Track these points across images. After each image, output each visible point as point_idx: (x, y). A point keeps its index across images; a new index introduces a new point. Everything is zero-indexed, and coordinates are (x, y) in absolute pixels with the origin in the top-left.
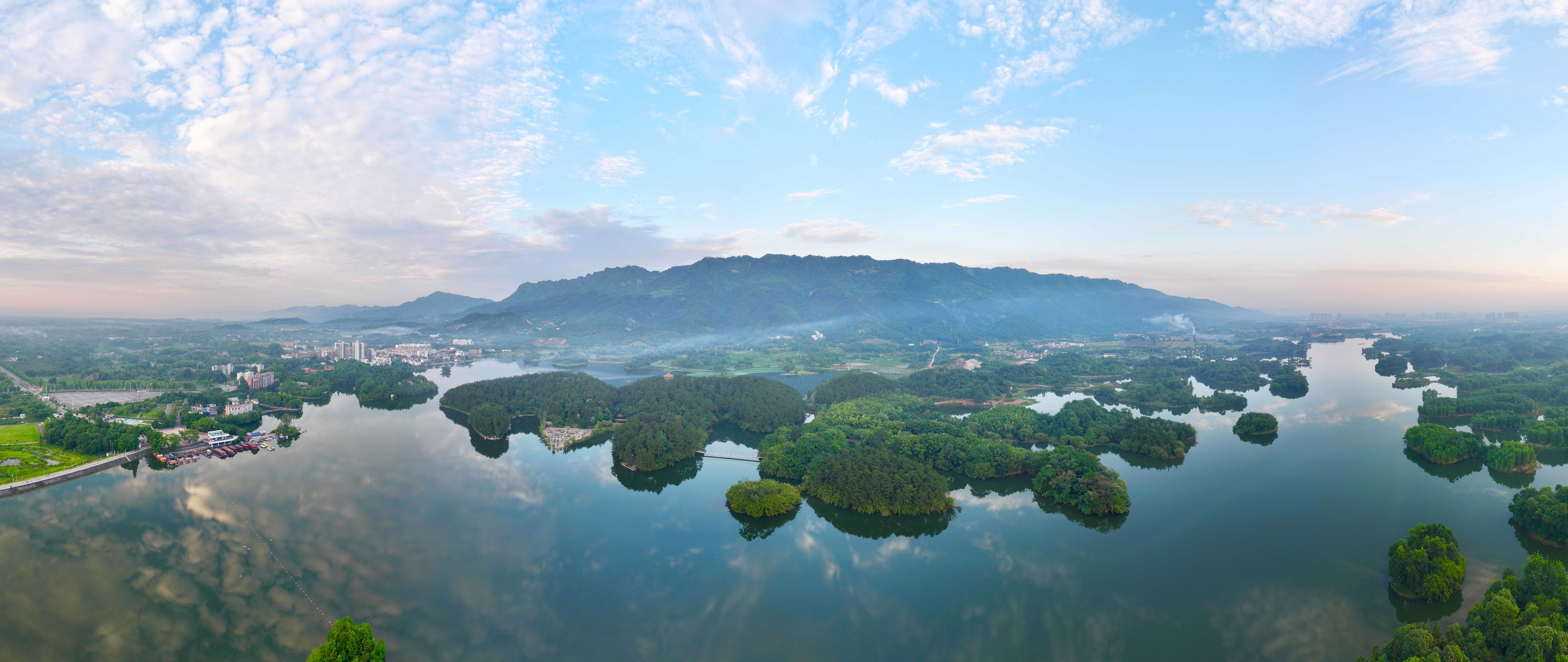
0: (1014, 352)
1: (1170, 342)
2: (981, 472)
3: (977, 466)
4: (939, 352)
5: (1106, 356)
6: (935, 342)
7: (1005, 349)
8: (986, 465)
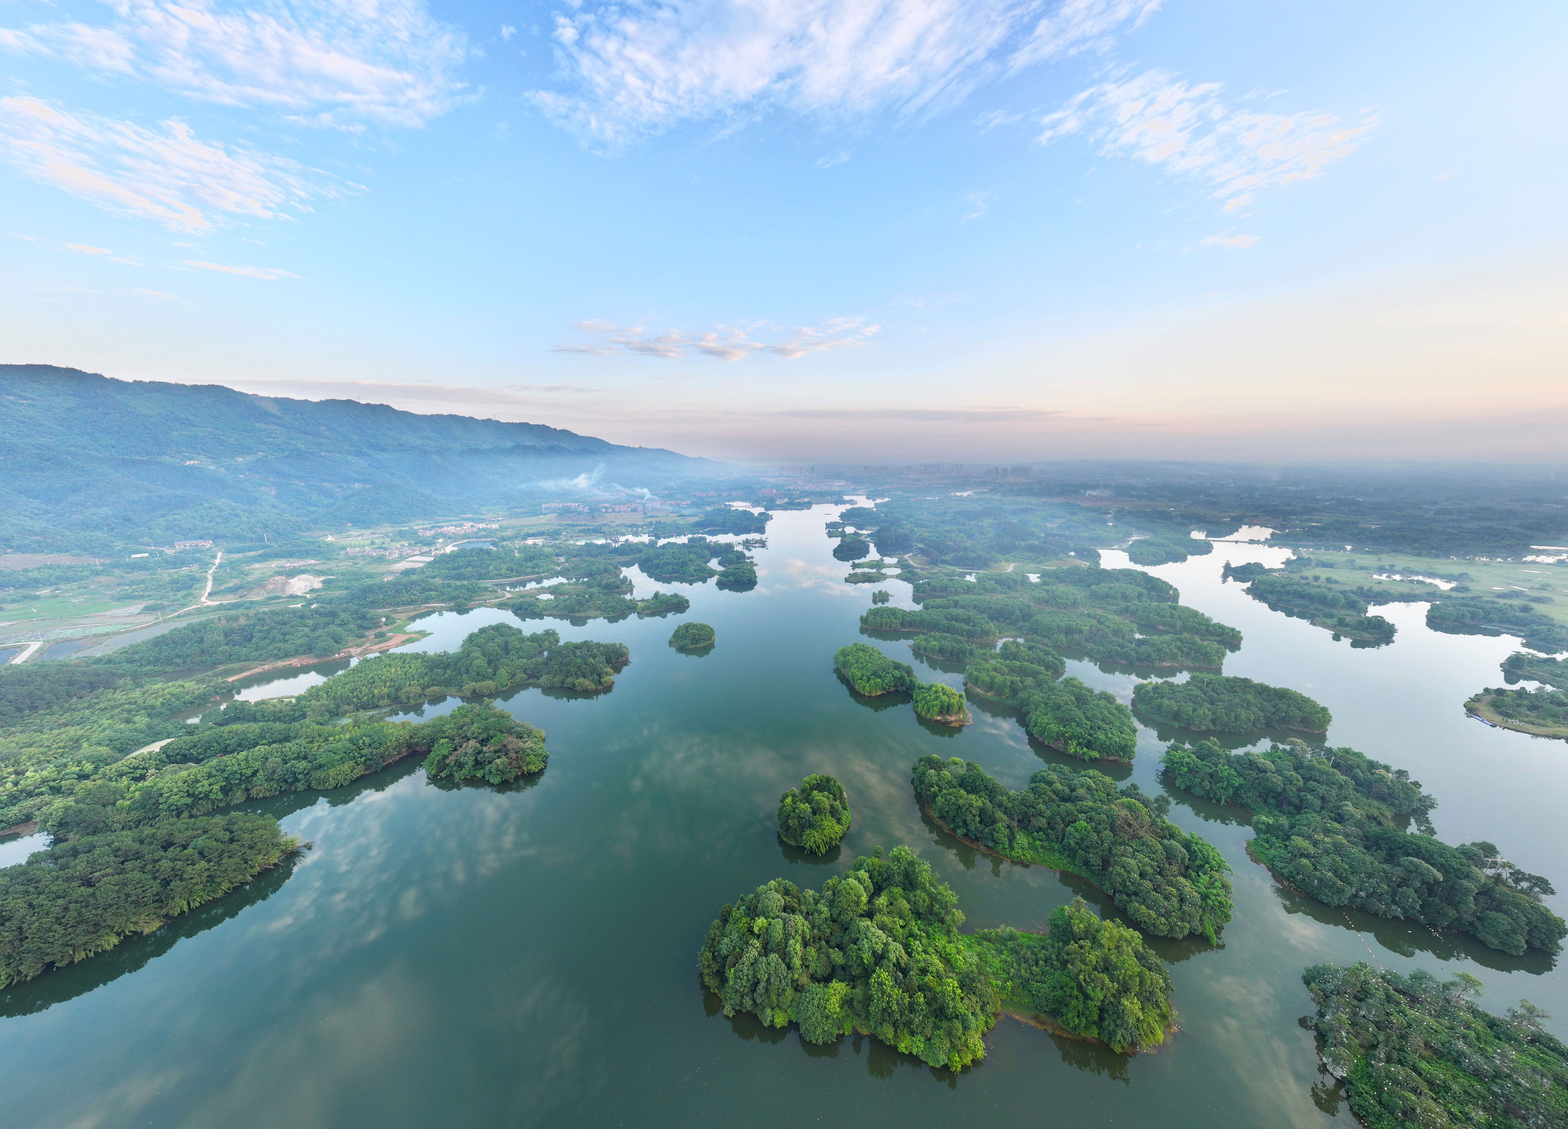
0: (385, 549)
1: (613, 514)
2: (340, 777)
3: (332, 772)
4: (221, 566)
5: (530, 542)
6: (209, 544)
7: (369, 542)
8: (346, 767)
